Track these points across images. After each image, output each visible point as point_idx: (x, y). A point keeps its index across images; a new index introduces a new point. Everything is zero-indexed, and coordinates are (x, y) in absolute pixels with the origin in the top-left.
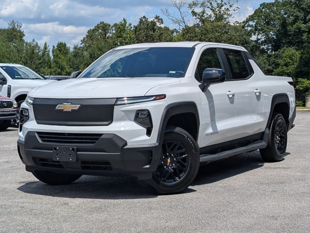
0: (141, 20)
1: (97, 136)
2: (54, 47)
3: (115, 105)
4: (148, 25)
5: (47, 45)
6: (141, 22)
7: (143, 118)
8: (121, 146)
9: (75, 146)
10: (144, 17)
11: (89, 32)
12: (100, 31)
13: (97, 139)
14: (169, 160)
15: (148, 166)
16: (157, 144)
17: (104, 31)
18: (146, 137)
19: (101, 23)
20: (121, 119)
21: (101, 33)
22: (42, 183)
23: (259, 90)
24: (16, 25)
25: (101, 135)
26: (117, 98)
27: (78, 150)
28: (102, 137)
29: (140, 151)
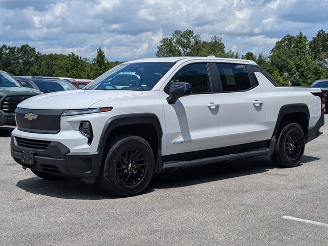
0: (319, 33)
1: (46, 143)
2: (243, 56)
3: (61, 116)
4: (324, 37)
5: (238, 55)
6: (319, 35)
7: (86, 128)
8: (64, 153)
9: (33, 151)
10: (322, 30)
11: (277, 43)
12: (287, 42)
13: (47, 146)
14: (130, 165)
15: (89, 172)
16: (97, 153)
17: (290, 42)
18: (86, 146)
19: (287, 36)
20: (67, 129)
21: (287, 44)
22: (40, 178)
23: (260, 101)
24: (217, 39)
25: (49, 142)
26: (64, 110)
27: (35, 154)
28: (51, 144)
29: (80, 158)
